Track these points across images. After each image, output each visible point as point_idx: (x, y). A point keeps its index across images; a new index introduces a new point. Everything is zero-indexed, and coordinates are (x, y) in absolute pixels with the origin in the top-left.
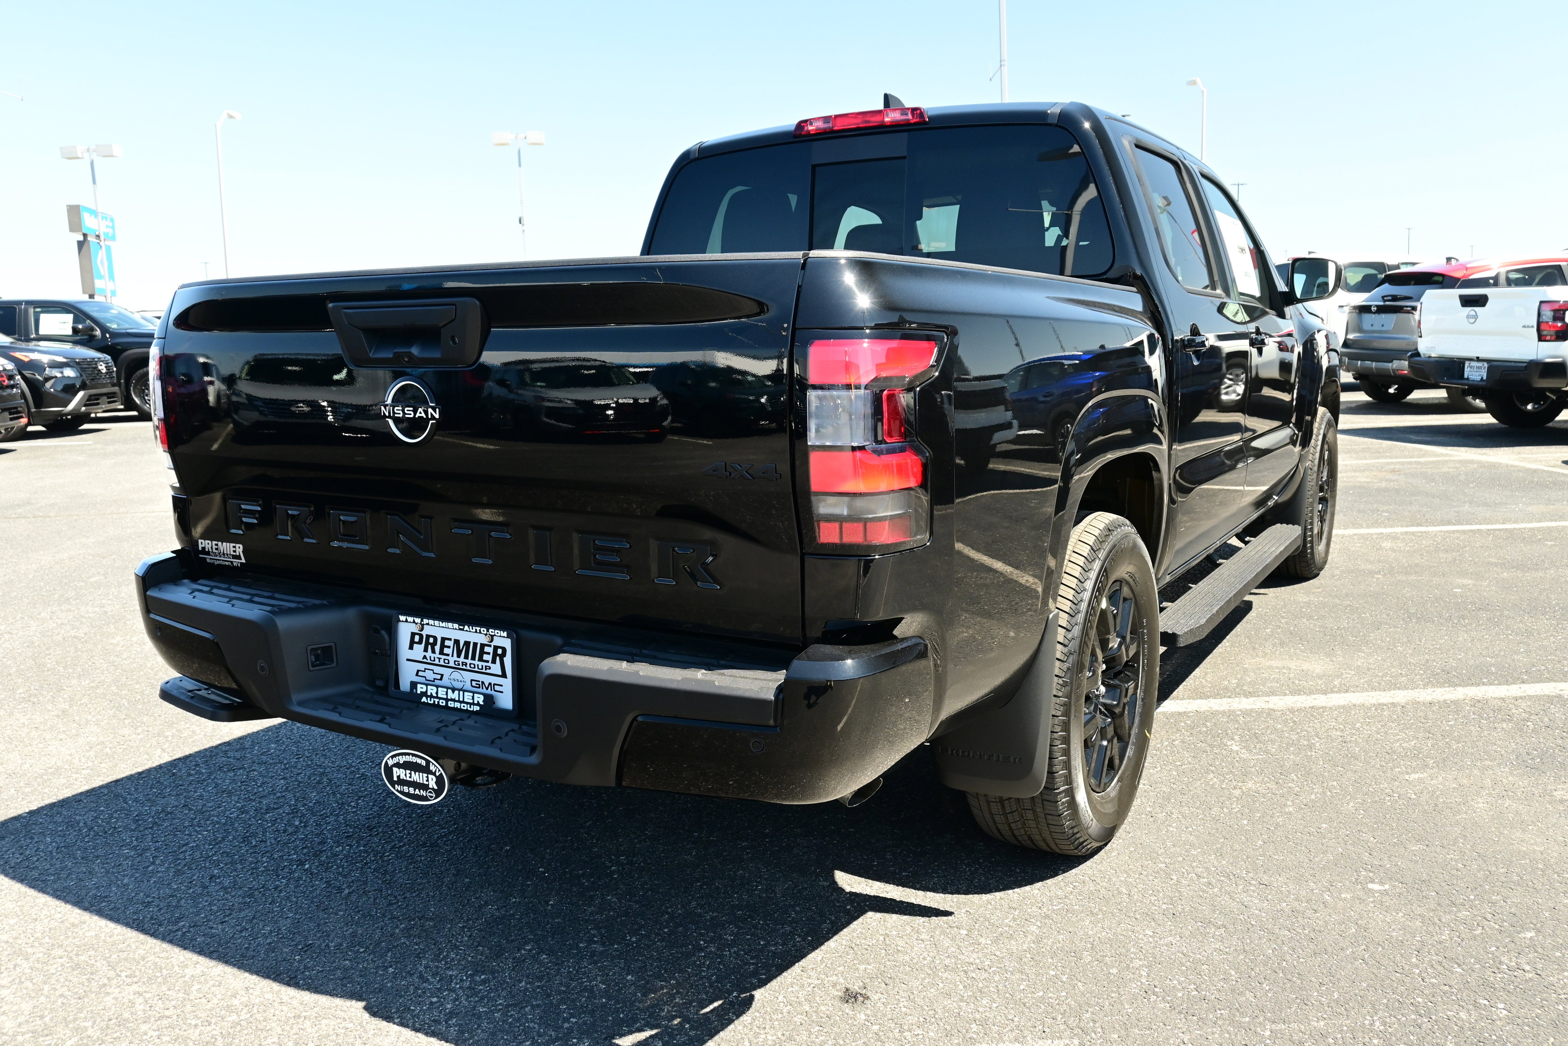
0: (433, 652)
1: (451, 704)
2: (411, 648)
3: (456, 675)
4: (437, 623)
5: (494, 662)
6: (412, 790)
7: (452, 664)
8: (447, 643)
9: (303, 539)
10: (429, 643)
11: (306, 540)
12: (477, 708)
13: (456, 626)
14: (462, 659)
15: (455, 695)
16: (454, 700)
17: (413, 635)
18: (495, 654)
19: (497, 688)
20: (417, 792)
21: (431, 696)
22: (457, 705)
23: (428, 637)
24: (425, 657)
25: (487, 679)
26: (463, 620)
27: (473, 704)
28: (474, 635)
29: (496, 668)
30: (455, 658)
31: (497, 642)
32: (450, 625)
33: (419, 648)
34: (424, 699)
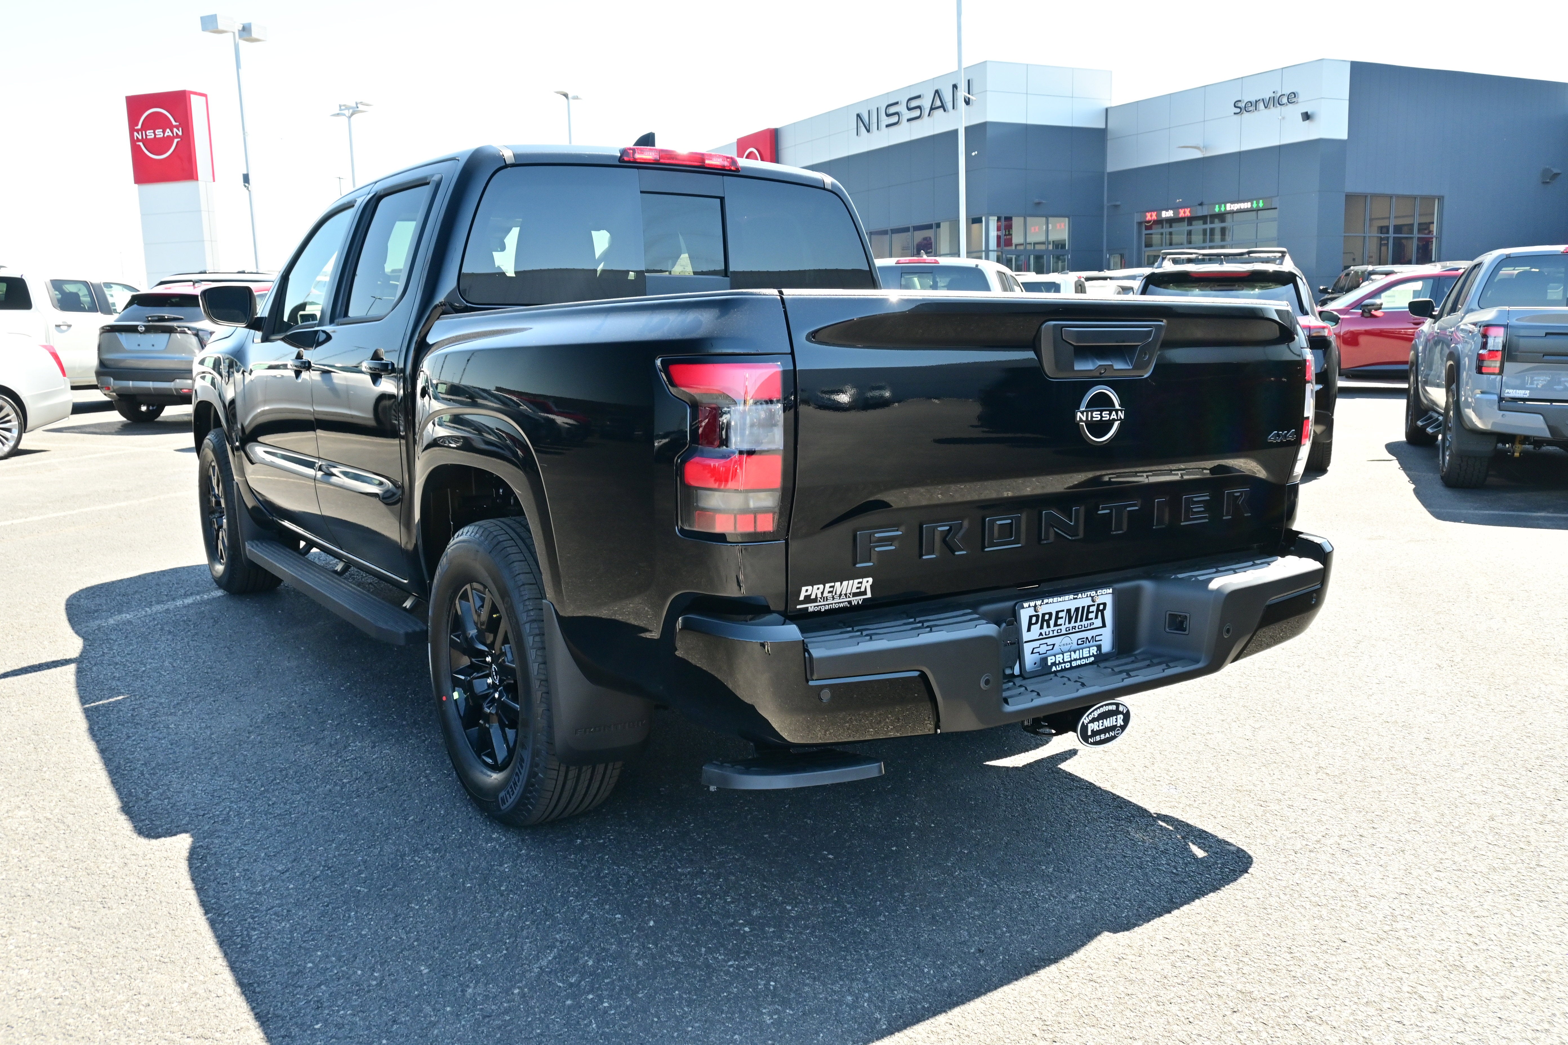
0: (1048, 626)
1: (1074, 664)
2: (1029, 630)
3: (1066, 640)
4: (1055, 599)
5: (1096, 617)
6: (1103, 737)
7: (1064, 632)
8: (1060, 615)
9: (953, 552)
10: (1044, 620)
11: (957, 553)
12: (1092, 659)
13: (1072, 597)
14: (1073, 624)
15: (1074, 656)
16: (1075, 660)
17: (1031, 617)
18: (1098, 610)
19: (1098, 638)
20: (1108, 735)
21: (1060, 663)
22: (1079, 662)
23: (1044, 615)
24: (1041, 634)
25: (1089, 634)
26: (1076, 590)
27: (1090, 656)
28: (1083, 600)
29: (1098, 622)
30: (1067, 625)
31: (1099, 600)
32: (1067, 598)
33: (1036, 628)
34: (1054, 669)
